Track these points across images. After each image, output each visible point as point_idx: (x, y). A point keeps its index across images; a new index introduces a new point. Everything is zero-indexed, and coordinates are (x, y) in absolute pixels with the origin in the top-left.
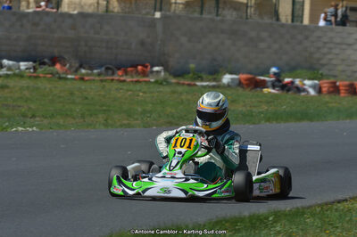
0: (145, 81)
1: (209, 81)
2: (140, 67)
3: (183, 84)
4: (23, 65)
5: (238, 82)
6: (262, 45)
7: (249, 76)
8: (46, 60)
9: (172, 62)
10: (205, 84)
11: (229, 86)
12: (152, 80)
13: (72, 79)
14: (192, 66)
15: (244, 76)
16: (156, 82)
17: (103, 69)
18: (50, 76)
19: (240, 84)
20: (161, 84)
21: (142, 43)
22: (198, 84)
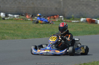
0: (54, 21)
1: (77, 20)
2: (55, 16)
3: (67, 21)
4: (15, 16)
5: (86, 20)
6: (96, 9)
7: (90, 19)
8: (23, 14)
9: (66, 15)
10: (75, 21)
11: (83, 22)
12: (57, 20)
13: (30, 20)
14: (73, 16)
15: (88, 19)
16: (58, 21)
17: (43, 17)
18: (22, 19)
19: (86, 21)
20: (60, 22)
21: (56, 8)
22: (73, 21)
